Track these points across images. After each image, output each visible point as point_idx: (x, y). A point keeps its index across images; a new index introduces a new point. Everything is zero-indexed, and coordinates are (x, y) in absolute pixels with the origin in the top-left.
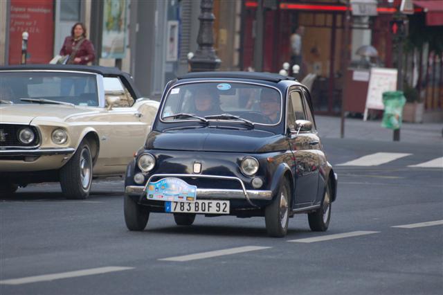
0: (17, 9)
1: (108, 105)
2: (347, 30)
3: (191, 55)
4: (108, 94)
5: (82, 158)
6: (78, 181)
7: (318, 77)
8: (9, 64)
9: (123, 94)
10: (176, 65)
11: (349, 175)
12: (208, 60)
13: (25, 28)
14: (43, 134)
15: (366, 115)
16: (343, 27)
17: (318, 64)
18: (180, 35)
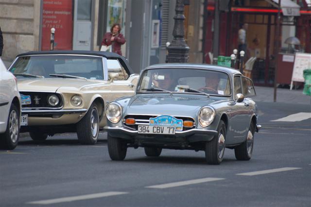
0: (47, 12)
1: (110, 79)
2: (278, 26)
3: (168, 44)
4: (110, 71)
5: (92, 116)
6: (90, 132)
7: (258, 59)
8: (42, 50)
9: (120, 71)
10: (158, 50)
11: (280, 128)
12: (181, 47)
13: (53, 25)
14: (65, 99)
15: (291, 86)
16: (275, 24)
17: (258, 50)
18: (160, 30)
